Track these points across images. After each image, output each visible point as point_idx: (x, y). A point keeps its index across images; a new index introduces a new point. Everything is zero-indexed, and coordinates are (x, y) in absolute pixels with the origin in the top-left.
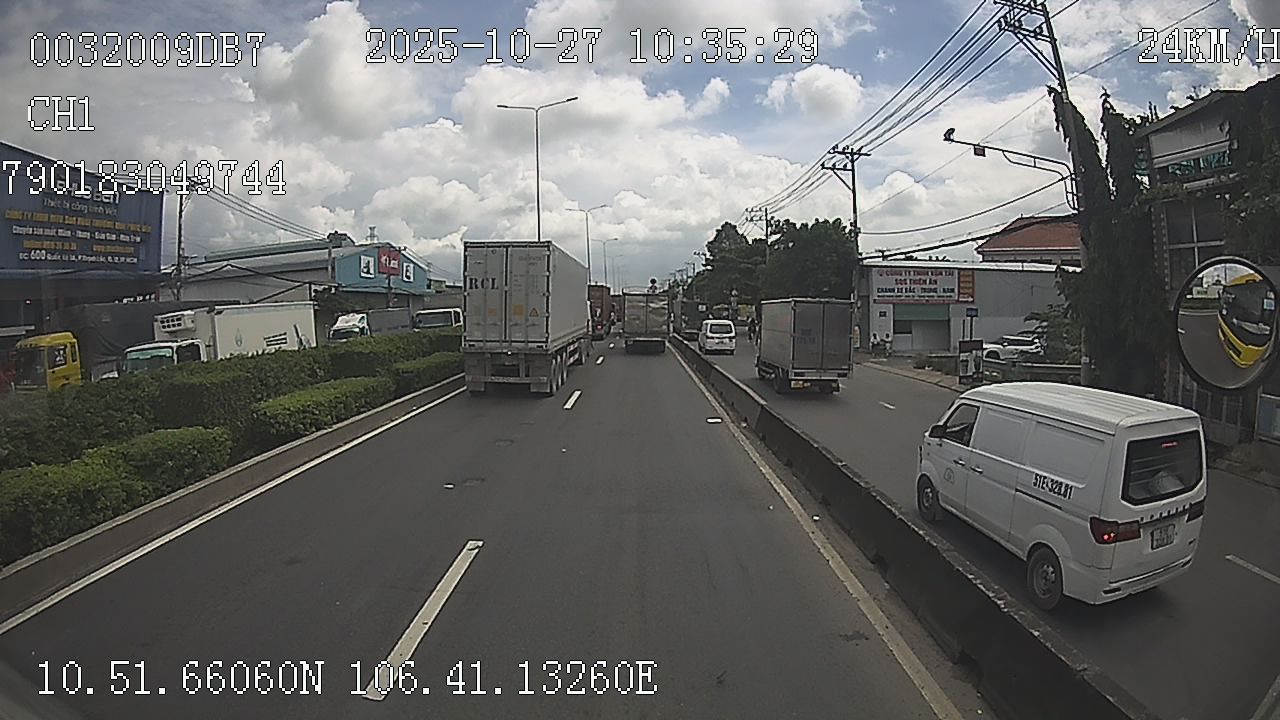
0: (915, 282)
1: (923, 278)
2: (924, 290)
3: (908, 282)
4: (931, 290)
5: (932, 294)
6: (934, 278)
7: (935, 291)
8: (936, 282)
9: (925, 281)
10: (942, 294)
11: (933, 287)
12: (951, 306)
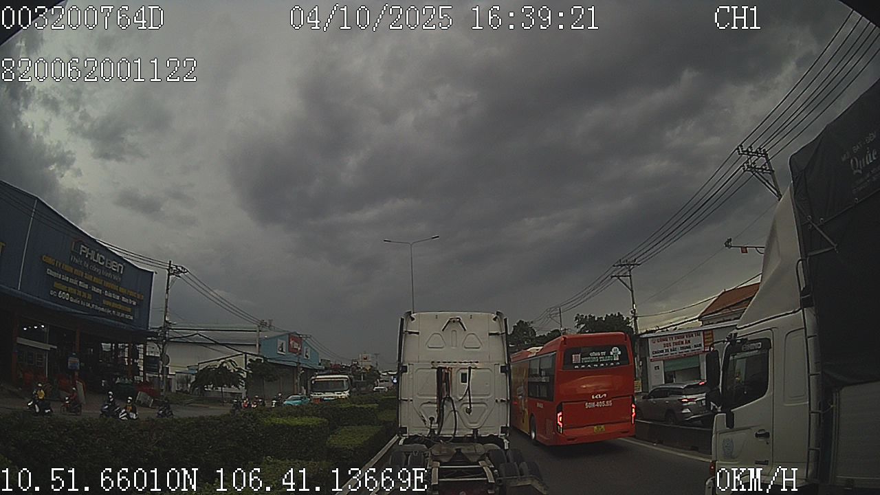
0: (676, 344)
1: (682, 340)
2: (682, 348)
3: (672, 344)
4: (687, 347)
5: (687, 350)
6: (688, 339)
7: (689, 347)
8: (689, 341)
9: (682, 343)
10: (694, 349)
11: (687, 345)
12: (700, 355)
